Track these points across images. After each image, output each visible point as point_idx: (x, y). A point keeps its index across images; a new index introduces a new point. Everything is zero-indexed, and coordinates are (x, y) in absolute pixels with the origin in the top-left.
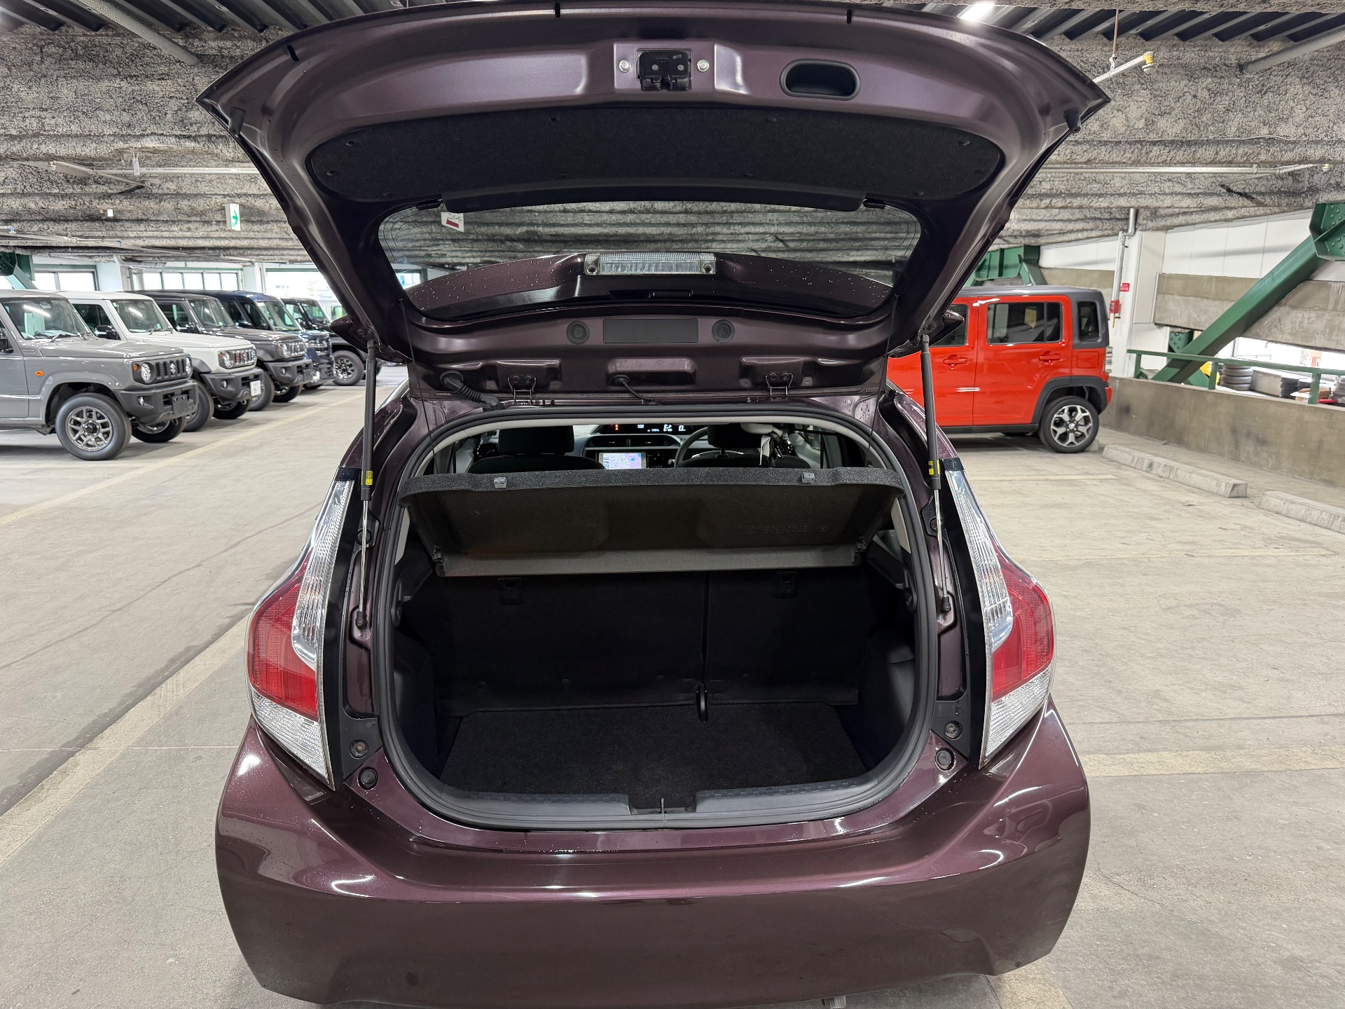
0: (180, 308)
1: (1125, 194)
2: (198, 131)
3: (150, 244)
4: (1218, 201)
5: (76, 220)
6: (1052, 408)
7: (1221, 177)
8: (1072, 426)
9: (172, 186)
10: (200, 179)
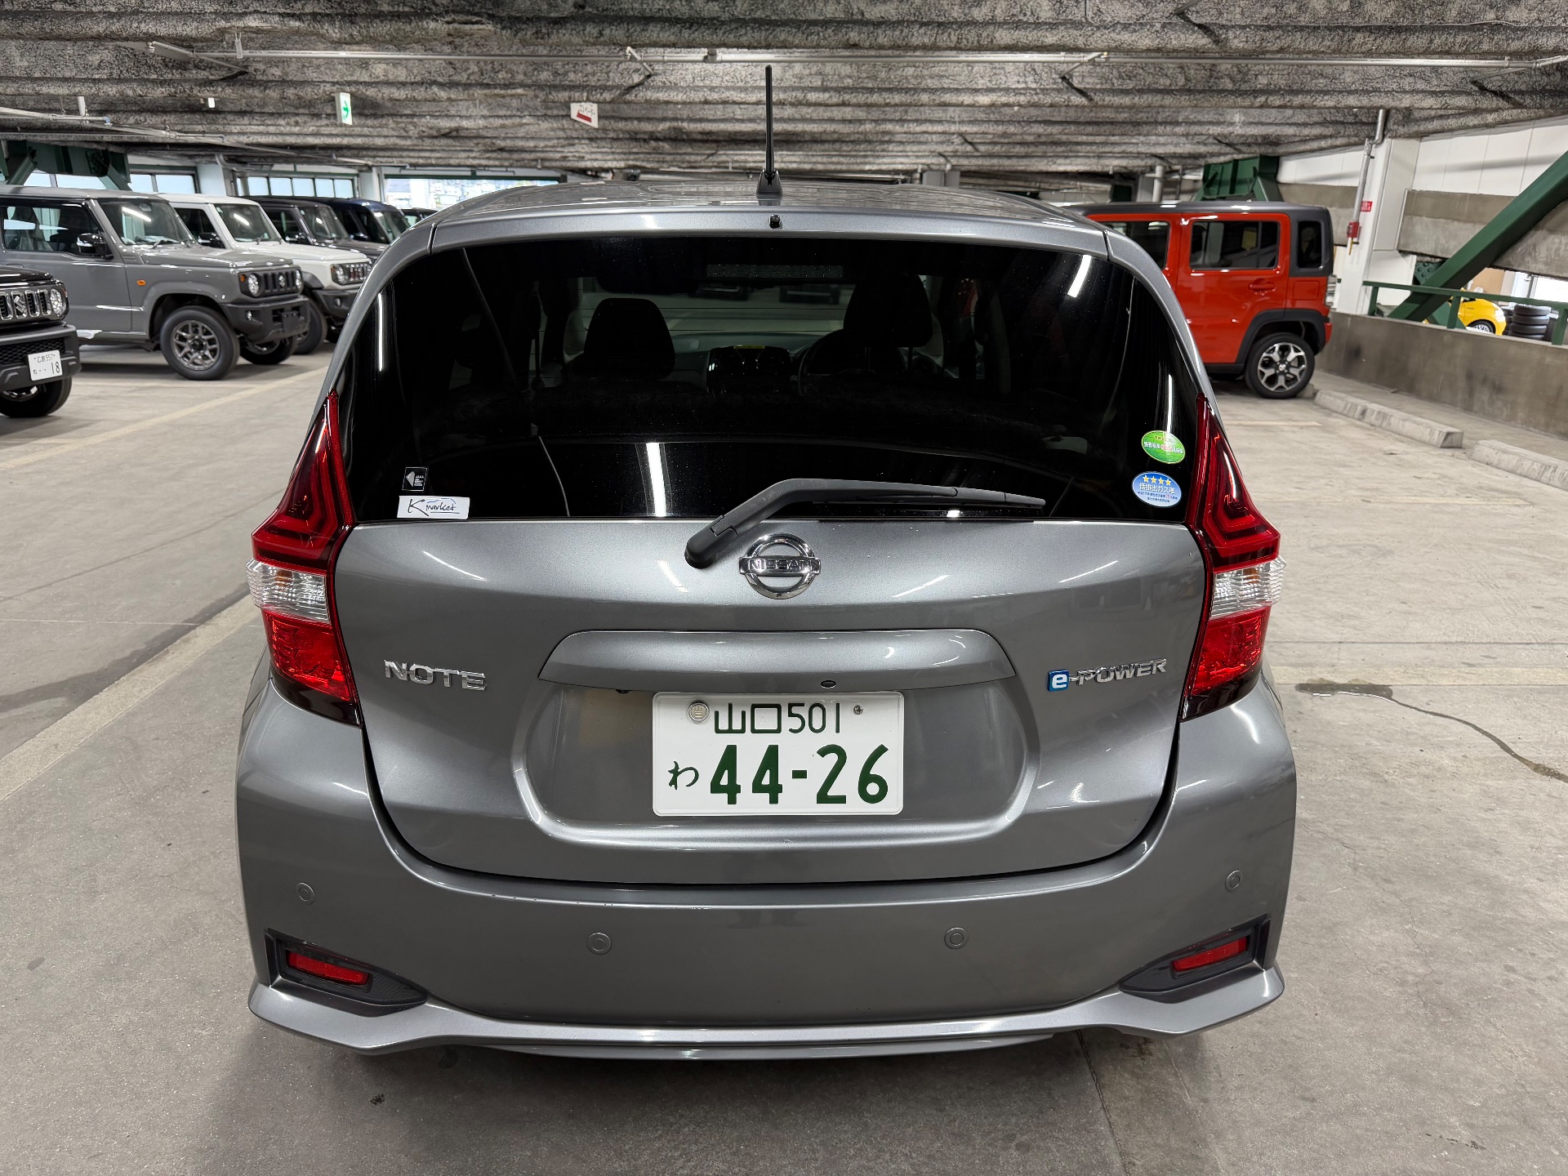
0: (290, 216)
1: (1356, 91)
2: (303, 9)
3: (255, 141)
4: (1467, 101)
5: (174, 111)
6: (1260, 346)
7: (1474, 72)
8: (1282, 367)
9: (277, 72)
10: (307, 65)
